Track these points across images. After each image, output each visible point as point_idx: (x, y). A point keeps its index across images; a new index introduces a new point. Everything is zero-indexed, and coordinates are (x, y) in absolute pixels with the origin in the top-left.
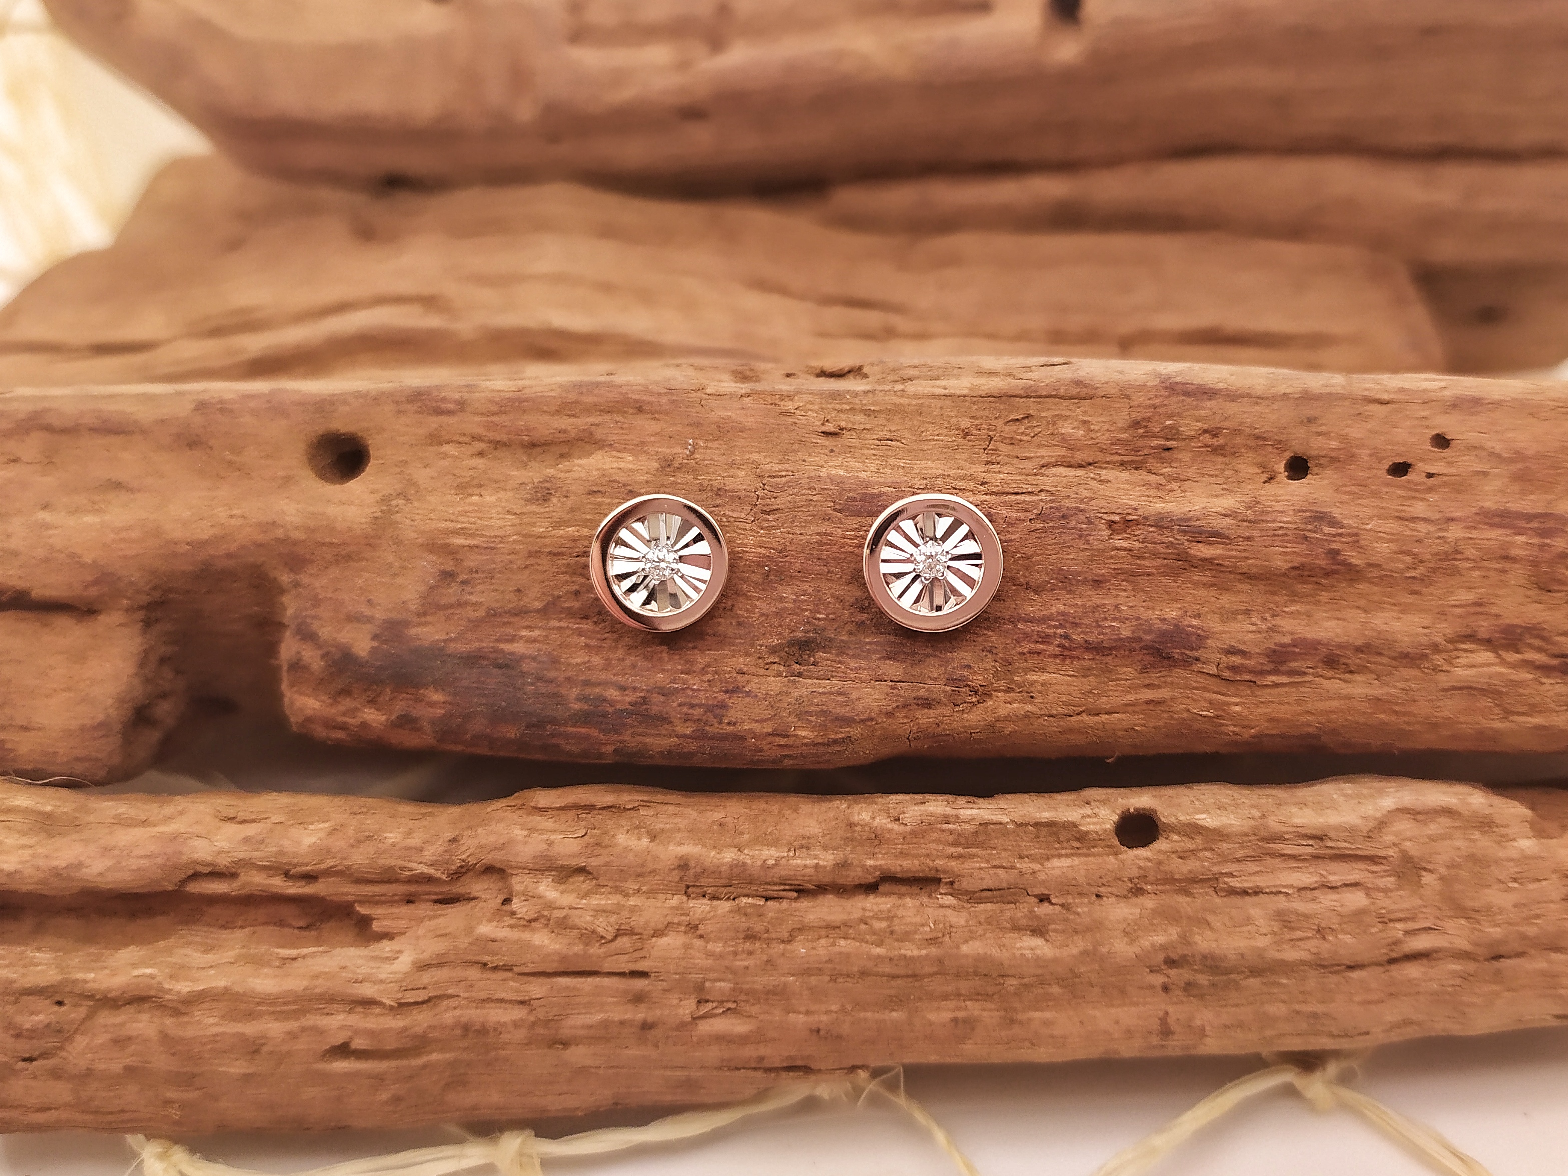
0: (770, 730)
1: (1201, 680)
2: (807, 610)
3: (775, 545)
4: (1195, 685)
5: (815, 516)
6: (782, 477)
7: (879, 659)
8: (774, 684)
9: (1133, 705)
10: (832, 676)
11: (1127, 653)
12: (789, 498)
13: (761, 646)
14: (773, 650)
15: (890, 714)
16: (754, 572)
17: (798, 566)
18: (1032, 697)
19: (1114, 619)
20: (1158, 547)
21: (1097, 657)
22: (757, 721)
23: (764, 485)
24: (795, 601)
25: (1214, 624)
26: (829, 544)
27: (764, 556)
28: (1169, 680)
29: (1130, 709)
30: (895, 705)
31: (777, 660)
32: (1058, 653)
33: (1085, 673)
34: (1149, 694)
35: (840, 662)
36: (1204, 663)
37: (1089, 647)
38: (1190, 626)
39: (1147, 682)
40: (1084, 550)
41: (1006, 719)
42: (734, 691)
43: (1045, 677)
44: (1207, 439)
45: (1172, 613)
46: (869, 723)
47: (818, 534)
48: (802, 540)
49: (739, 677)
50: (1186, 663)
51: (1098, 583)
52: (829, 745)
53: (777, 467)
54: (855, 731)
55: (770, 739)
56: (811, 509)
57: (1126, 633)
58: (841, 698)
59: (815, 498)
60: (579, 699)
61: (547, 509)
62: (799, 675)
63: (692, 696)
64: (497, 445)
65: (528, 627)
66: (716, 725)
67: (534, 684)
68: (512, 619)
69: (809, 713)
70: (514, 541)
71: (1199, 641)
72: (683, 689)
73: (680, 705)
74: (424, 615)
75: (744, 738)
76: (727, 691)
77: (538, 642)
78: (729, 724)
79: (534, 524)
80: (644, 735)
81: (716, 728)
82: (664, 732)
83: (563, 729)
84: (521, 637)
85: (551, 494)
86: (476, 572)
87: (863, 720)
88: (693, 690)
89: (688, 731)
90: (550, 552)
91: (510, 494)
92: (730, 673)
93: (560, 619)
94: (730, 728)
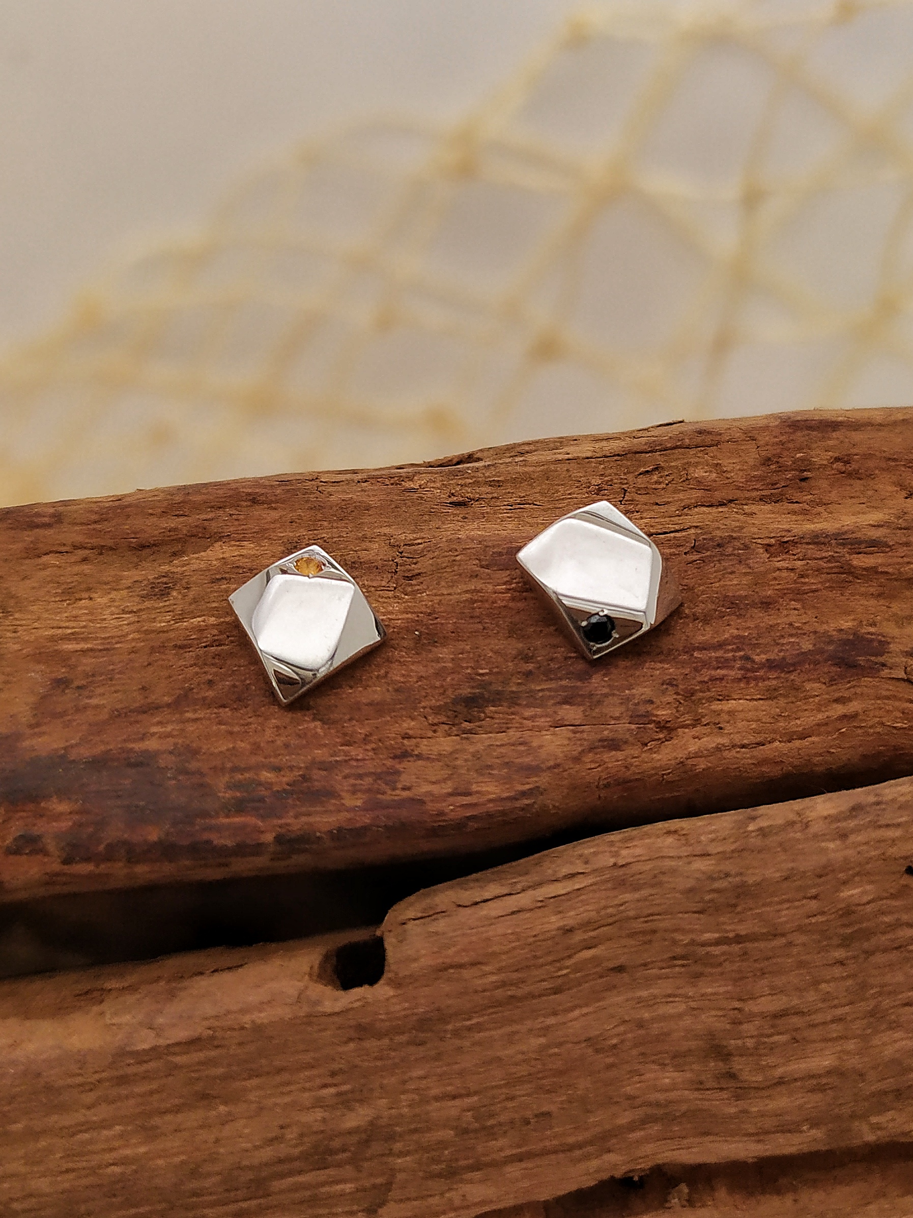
0: (450, 790)
1: (891, 688)
2: (467, 668)
3: (423, 609)
4: (884, 693)
5: (460, 575)
6: (419, 544)
7: (555, 704)
8: (445, 743)
9: (827, 724)
10: (508, 728)
11: (812, 666)
12: (430, 562)
13: (424, 708)
14: (437, 710)
15: (577, 759)
16: (404, 638)
17: (450, 627)
18: (721, 728)
19: (791, 635)
20: (821, 562)
21: (782, 675)
22: (434, 783)
23: (401, 553)
24: (453, 659)
25: (891, 629)
26: (481, 601)
27: (413, 621)
28: (859, 690)
29: (822, 729)
30: (580, 749)
31: (444, 719)
32: (740, 676)
33: (771, 695)
34: (840, 710)
35: (513, 714)
36: (891, 668)
37: (771, 665)
38: (869, 633)
39: (837, 695)
40: (746, 574)
41: (697, 755)
42: (404, 755)
43: (732, 704)
44: (839, 465)
45: (846, 624)
46: (556, 770)
47: (467, 592)
48: (451, 600)
49: (405, 742)
50: (873, 670)
51: (767, 605)
52: (517, 799)
53: (411, 536)
54: (543, 780)
55: (451, 799)
56: (456, 568)
57: (807, 645)
58: (522, 748)
59: (458, 558)
60: (228, 787)
61: (167, 603)
62: (470, 732)
63: (357, 767)
64: (101, 550)
65: (160, 723)
66: (389, 792)
67: (174, 778)
68: (140, 717)
69: (490, 767)
70: (133, 639)
71: (881, 646)
72: (346, 761)
73: (345, 777)
74: (38, 725)
75: (422, 802)
76: (395, 757)
77: (173, 736)
78: (404, 789)
79: (154, 620)
80: (309, 814)
81: (390, 796)
82: (332, 808)
83: (213, 822)
84: (153, 734)
85: (169, 588)
86: (93, 675)
87: (549, 768)
88: (357, 760)
89: (359, 803)
90: (175, 646)
91: (124, 593)
92: (394, 739)
93: (195, 711)
94: (406, 794)
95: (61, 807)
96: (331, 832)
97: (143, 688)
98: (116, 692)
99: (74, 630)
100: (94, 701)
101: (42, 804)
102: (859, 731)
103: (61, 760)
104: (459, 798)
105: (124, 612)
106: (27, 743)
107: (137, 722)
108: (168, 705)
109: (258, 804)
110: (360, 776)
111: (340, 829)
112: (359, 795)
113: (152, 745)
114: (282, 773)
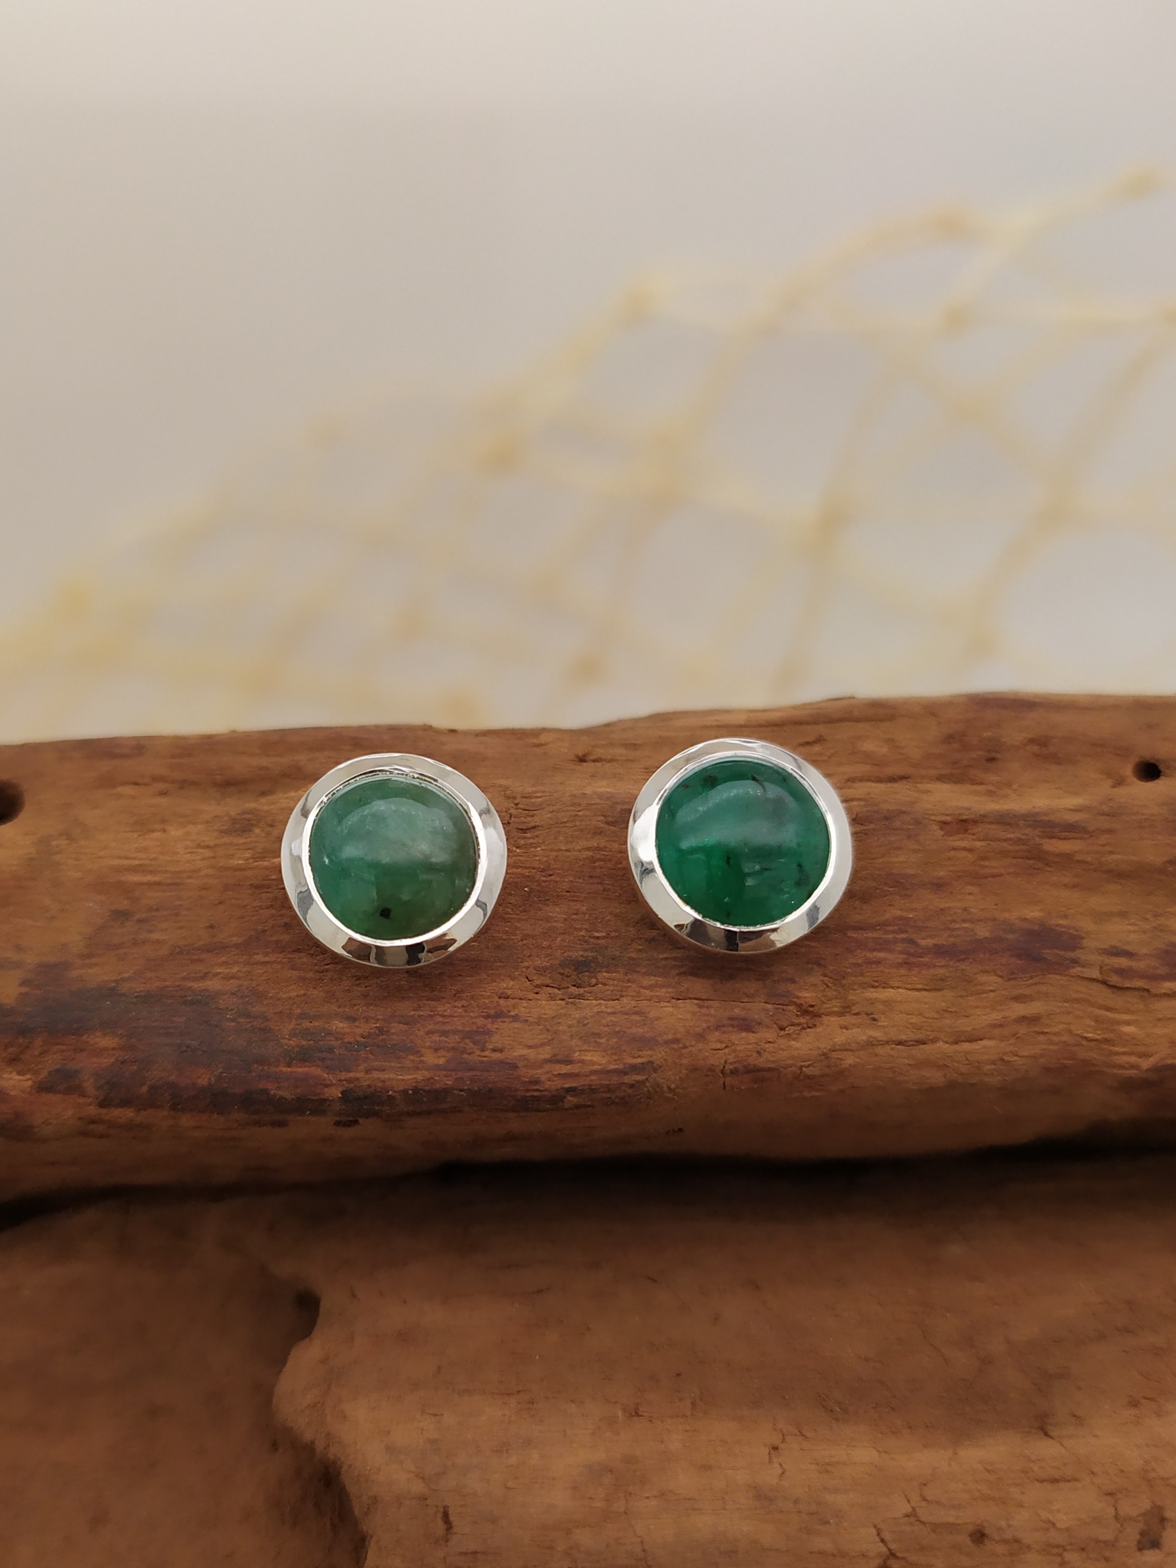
0: (548, 1056)
1: (1082, 989)
2: (581, 930)
3: (536, 865)
4: (1074, 995)
5: (582, 830)
6: (537, 797)
7: (679, 974)
8: (546, 1006)
9: (1001, 1026)
10: (622, 996)
11: (987, 955)
12: (549, 815)
13: (528, 968)
14: (541, 971)
15: (701, 1037)
16: (511, 894)
17: (566, 886)
18: (874, 1020)
19: (964, 921)
20: (1005, 844)
21: (951, 963)
22: (530, 1047)
23: (517, 804)
24: (565, 920)
25: (1087, 925)
26: (603, 860)
27: (523, 876)
28: (1043, 988)
29: (997, 1031)
30: (705, 1025)
31: (549, 982)
32: (900, 961)
33: (935, 986)
34: (1020, 1009)
35: (629, 981)
36: (1083, 966)
37: (940, 951)
38: (1057, 925)
39: (1017, 992)
40: (915, 851)
41: (845, 1048)
42: (499, 1015)
43: (889, 993)
44: (1035, 748)
45: (1034, 913)
46: (675, 1046)
47: (588, 849)
48: (569, 856)
49: (502, 1001)
50: (1060, 967)
51: (938, 886)
52: (626, 1074)
53: (530, 789)
54: (658, 1055)
55: (548, 1067)
56: (577, 823)
57: (983, 932)
58: (638, 1018)
59: (581, 813)
60: (293, 1034)
61: (249, 840)
62: (580, 997)
63: (444, 1023)
64: (183, 784)
65: (224, 963)
66: (478, 1053)
67: (233, 1020)
68: (203, 956)
69: (598, 1035)
70: (206, 876)
71: (1072, 941)
72: (431, 1016)
73: (428, 1033)
74: (90, 956)
75: (514, 1067)
76: (488, 1017)
77: (239, 978)
78: (494, 1050)
79: (231, 856)
80: (383, 1070)
81: (476, 1056)
82: (409, 1064)
83: (273, 1069)
84: (217, 974)
85: (252, 825)
86: (157, 910)
87: (666, 1042)
88: (443, 1016)
89: (441, 1061)
90: (252, 885)
91: (201, 827)
92: (489, 997)
93: (266, 954)
94: (496, 1056)
95: (106, 1042)
96: (405, 1092)
97: (211, 927)
98: (180, 928)
99: (141, 862)
100: (155, 936)
101: (84, 1038)
102: (1042, 1038)
103: (111, 992)
104: (558, 1066)
105: (199, 846)
106: (75, 973)
107: (200, 961)
108: (237, 946)
109: (325, 1055)
110: (444, 1033)
111: (416, 1090)
112: (442, 1052)
113: (213, 985)
114: (357, 1024)
